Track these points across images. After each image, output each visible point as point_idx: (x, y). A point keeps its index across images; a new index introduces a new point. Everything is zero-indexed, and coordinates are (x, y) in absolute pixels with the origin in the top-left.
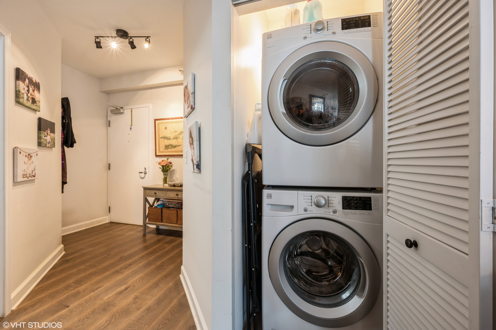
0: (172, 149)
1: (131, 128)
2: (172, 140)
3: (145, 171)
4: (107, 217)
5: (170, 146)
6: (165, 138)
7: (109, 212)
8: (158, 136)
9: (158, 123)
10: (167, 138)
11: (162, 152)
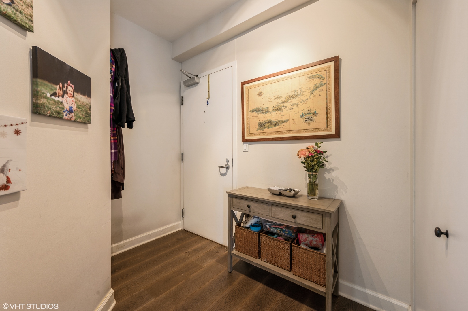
0: (271, 129)
1: (208, 102)
2: (271, 113)
3: (227, 164)
4: (180, 222)
5: (268, 124)
6: (258, 110)
7: (183, 216)
8: (246, 108)
9: (247, 88)
10: (263, 110)
11: (254, 134)
